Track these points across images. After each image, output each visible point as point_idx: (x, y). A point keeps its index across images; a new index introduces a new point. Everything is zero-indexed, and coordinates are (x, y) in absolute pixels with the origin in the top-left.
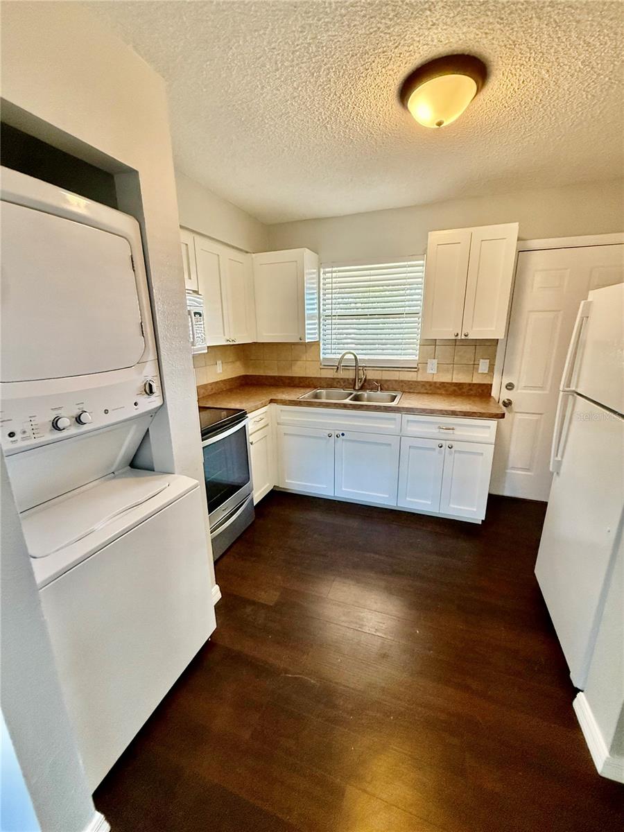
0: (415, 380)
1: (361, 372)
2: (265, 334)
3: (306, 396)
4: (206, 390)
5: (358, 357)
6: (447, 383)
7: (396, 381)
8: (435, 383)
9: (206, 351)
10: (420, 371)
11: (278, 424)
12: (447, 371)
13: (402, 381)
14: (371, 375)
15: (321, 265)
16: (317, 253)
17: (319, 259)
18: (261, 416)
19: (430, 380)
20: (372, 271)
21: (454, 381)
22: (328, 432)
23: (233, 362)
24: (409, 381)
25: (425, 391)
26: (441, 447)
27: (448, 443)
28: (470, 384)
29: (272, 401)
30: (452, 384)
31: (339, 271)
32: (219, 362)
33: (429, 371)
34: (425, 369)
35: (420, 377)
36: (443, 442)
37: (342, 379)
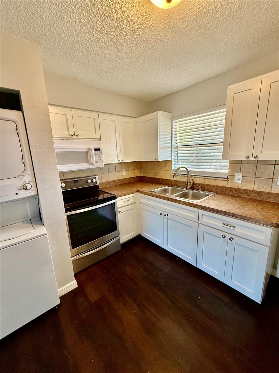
0: (226, 186)
1: (190, 179)
2: (143, 157)
3: (156, 190)
4: (115, 183)
5: (189, 169)
6: (250, 190)
7: (213, 185)
8: (240, 189)
9: (104, 166)
10: (230, 180)
11: (141, 203)
12: (251, 181)
13: (217, 186)
14: (198, 181)
15: (173, 119)
16: (171, 113)
17: (172, 115)
18: (129, 199)
19: (237, 187)
20: (201, 118)
21: (256, 189)
22: (161, 212)
23: (133, 170)
24: (221, 187)
25: (233, 194)
26: (224, 237)
27: (230, 236)
28: (268, 193)
29: (137, 191)
30: (253, 192)
31: (183, 121)
32: (124, 170)
33: (236, 181)
34: (233, 179)
35: (229, 185)
36: (226, 234)
37: (182, 181)
